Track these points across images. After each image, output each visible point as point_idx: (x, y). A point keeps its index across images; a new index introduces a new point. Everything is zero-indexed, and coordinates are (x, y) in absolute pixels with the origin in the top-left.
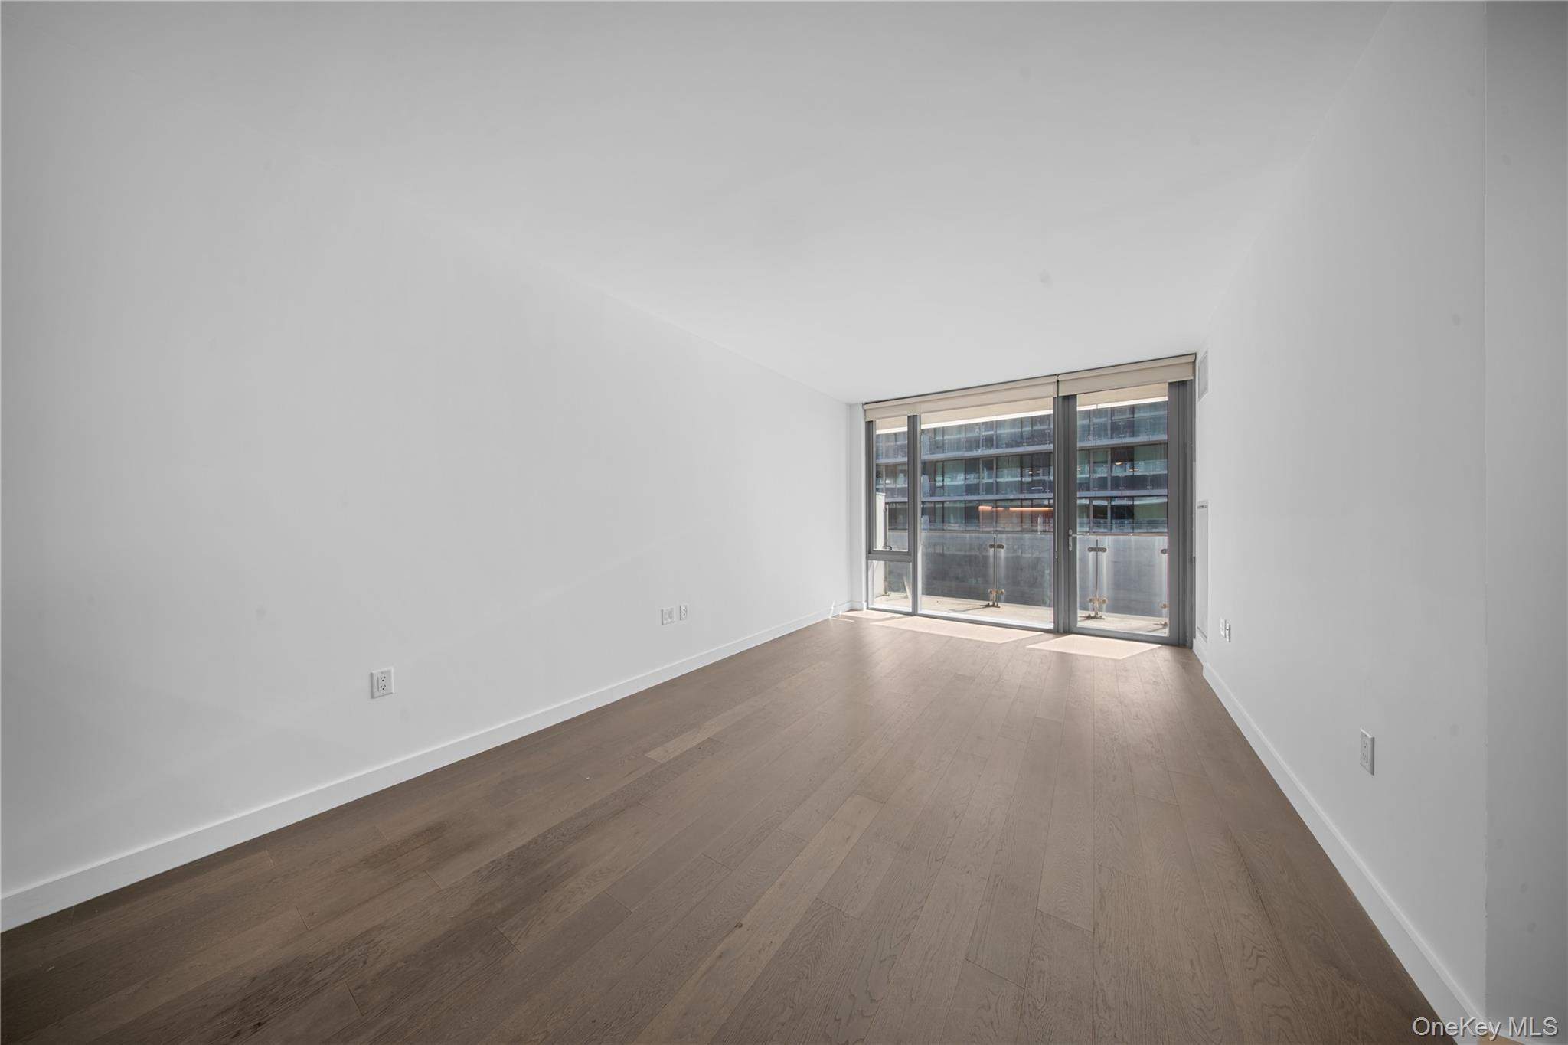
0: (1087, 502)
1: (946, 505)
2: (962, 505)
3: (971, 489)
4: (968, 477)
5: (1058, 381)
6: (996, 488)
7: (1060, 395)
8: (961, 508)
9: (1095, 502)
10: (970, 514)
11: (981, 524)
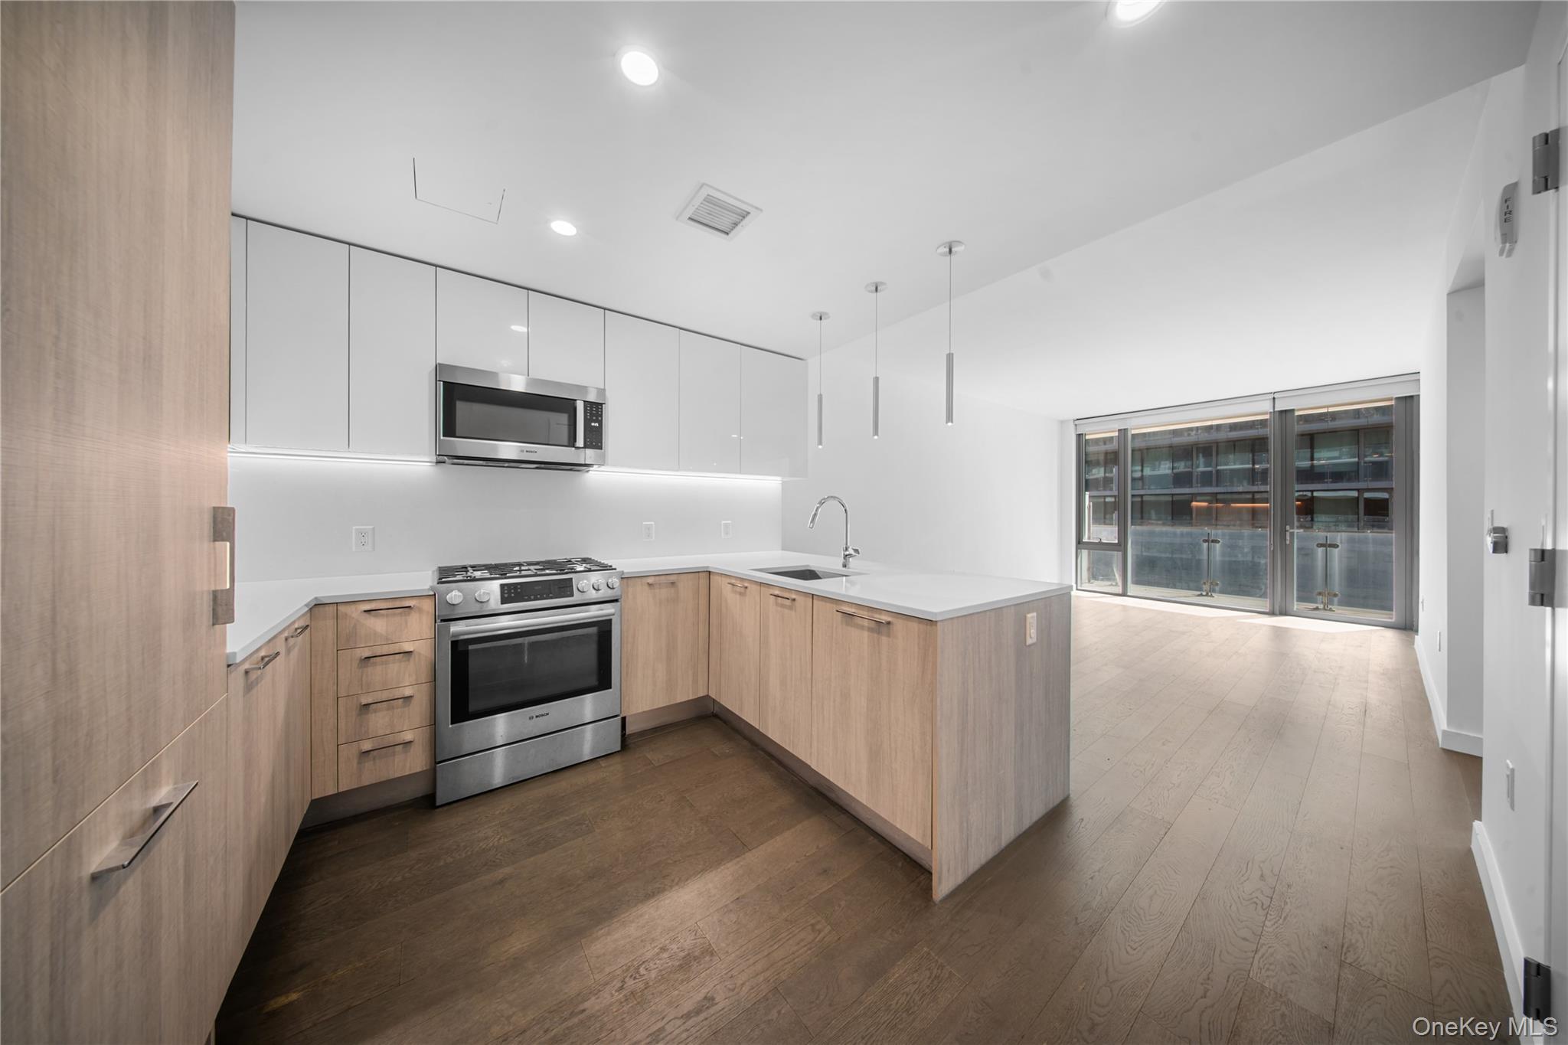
0: (1355, 494)
1: (1145, 498)
2: (1169, 498)
3: (1180, 479)
4: (1175, 465)
5: (1274, 398)
6: (1219, 477)
7: (1276, 410)
8: (1168, 502)
9: (1367, 495)
10: (1179, 511)
11: (1194, 521)
